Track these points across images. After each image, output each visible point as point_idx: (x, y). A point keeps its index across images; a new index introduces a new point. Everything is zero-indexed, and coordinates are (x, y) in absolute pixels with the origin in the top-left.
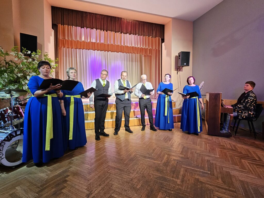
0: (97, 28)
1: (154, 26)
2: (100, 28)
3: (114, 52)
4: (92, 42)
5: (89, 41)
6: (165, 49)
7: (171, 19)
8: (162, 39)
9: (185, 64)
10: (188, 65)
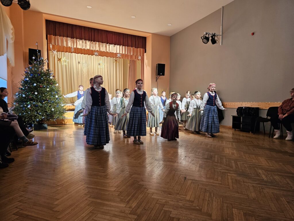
0: (86, 38)
1: (137, 38)
2: (88, 39)
4: (78, 48)
5: (75, 46)
6: (147, 59)
9: (161, 74)
10: (163, 74)
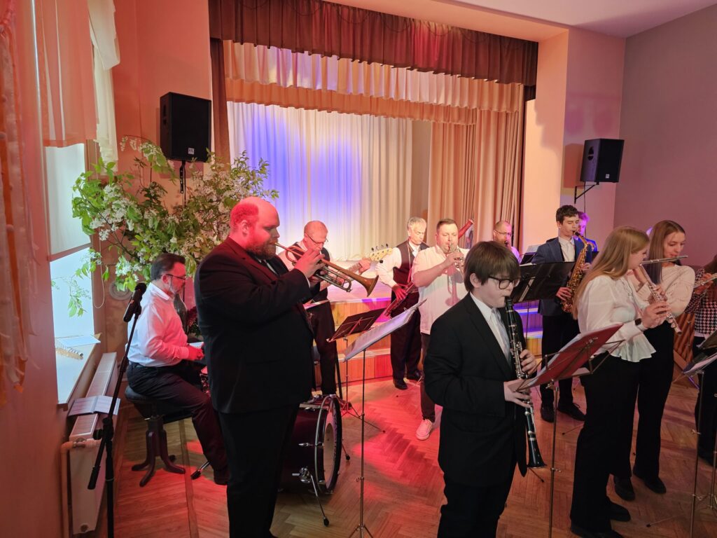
1: (507, 47)
2: (351, 53)
3: (348, 113)
5: (290, 83)
7: (568, 30)
8: (526, 88)
9: (608, 176)
10: (615, 179)
